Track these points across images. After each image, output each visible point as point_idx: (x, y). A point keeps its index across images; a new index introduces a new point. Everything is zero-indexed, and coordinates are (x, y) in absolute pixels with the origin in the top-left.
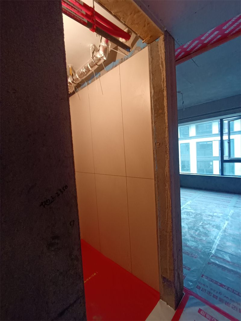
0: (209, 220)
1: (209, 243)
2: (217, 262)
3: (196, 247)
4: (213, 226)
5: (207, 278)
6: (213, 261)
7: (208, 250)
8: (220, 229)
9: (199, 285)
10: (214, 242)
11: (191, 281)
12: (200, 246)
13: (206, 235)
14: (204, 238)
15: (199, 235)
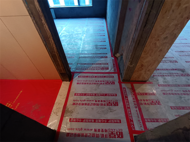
0: (76, 37)
1: (78, 49)
2: (82, 56)
3: (73, 53)
4: (79, 40)
5: (79, 64)
6: (81, 56)
7: (78, 52)
8: (82, 40)
9: (77, 68)
10: (80, 47)
11: (74, 68)
12: (75, 52)
13: (76, 45)
14: (76, 47)
15: (73, 46)
